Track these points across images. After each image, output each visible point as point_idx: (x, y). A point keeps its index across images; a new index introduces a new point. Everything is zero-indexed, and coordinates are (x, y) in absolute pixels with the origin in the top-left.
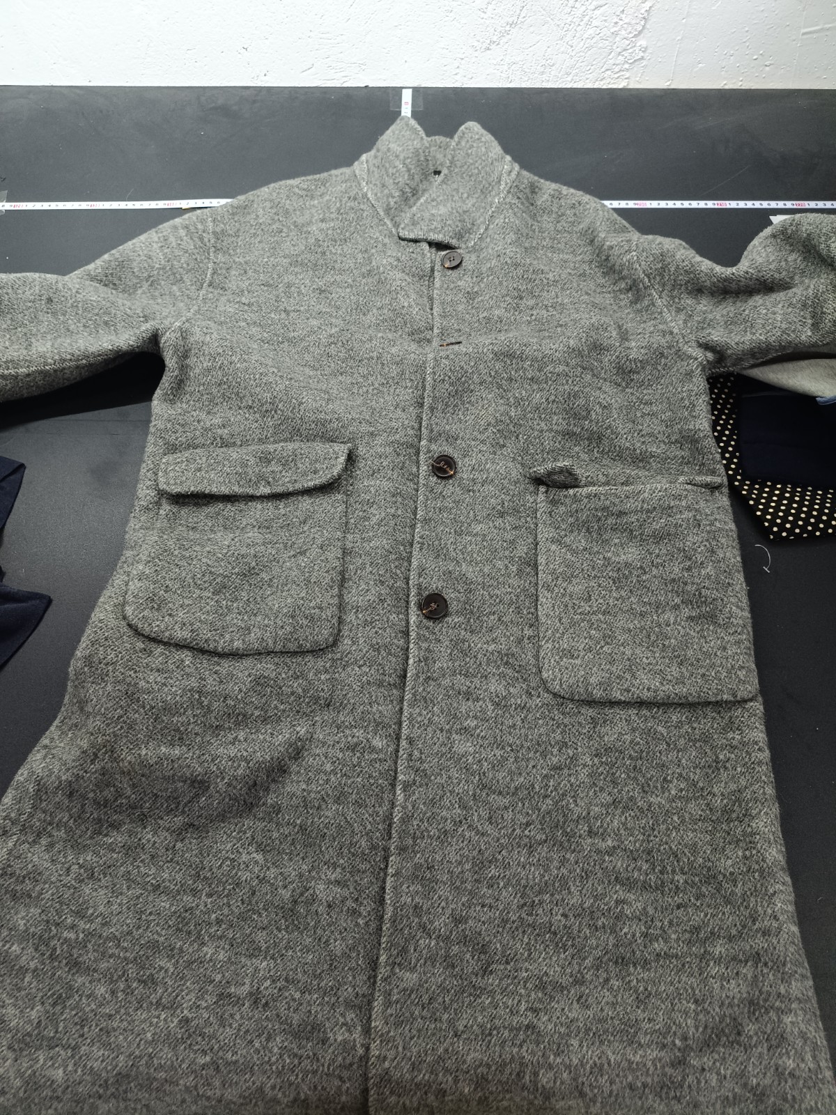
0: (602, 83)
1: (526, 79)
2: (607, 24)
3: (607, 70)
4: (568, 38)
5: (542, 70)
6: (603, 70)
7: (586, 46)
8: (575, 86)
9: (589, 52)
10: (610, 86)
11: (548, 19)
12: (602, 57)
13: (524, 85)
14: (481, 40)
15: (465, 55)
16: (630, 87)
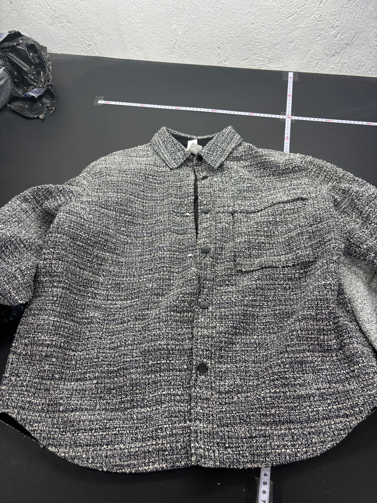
5: (358, 67)
14: (331, 51)
15: (321, 58)
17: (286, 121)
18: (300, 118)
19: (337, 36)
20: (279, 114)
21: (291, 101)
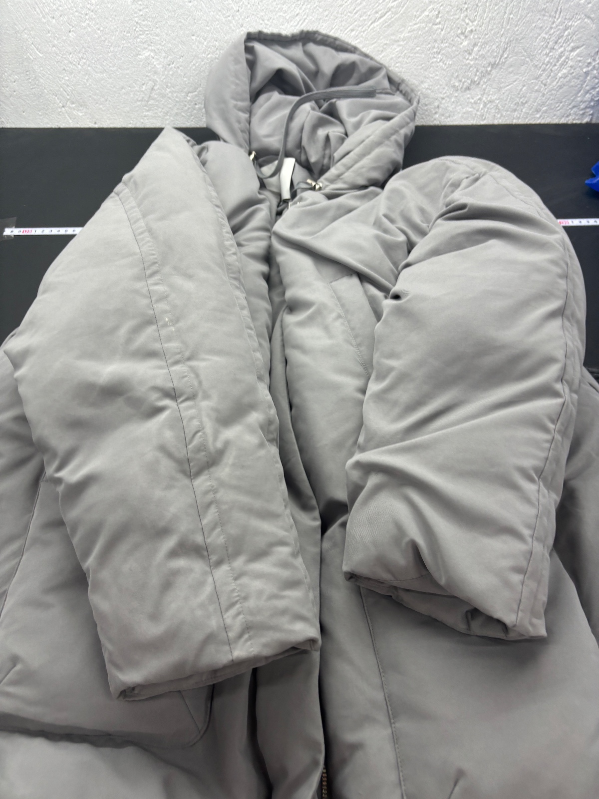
0: (567, 119)
1: (499, 116)
2: (580, 64)
3: (574, 107)
4: (542, 78)
5: (515, 107)
6: (570, 107)
7: (559, 84)
8: (543, 122)
9: (561, 91)
10: (574, 122)
11: (527, 59)
12: (572, 95)
13: (496, 122)
14: (463, 80)
15: (445, 95)
16: (594, 121)
19: (472, 50)
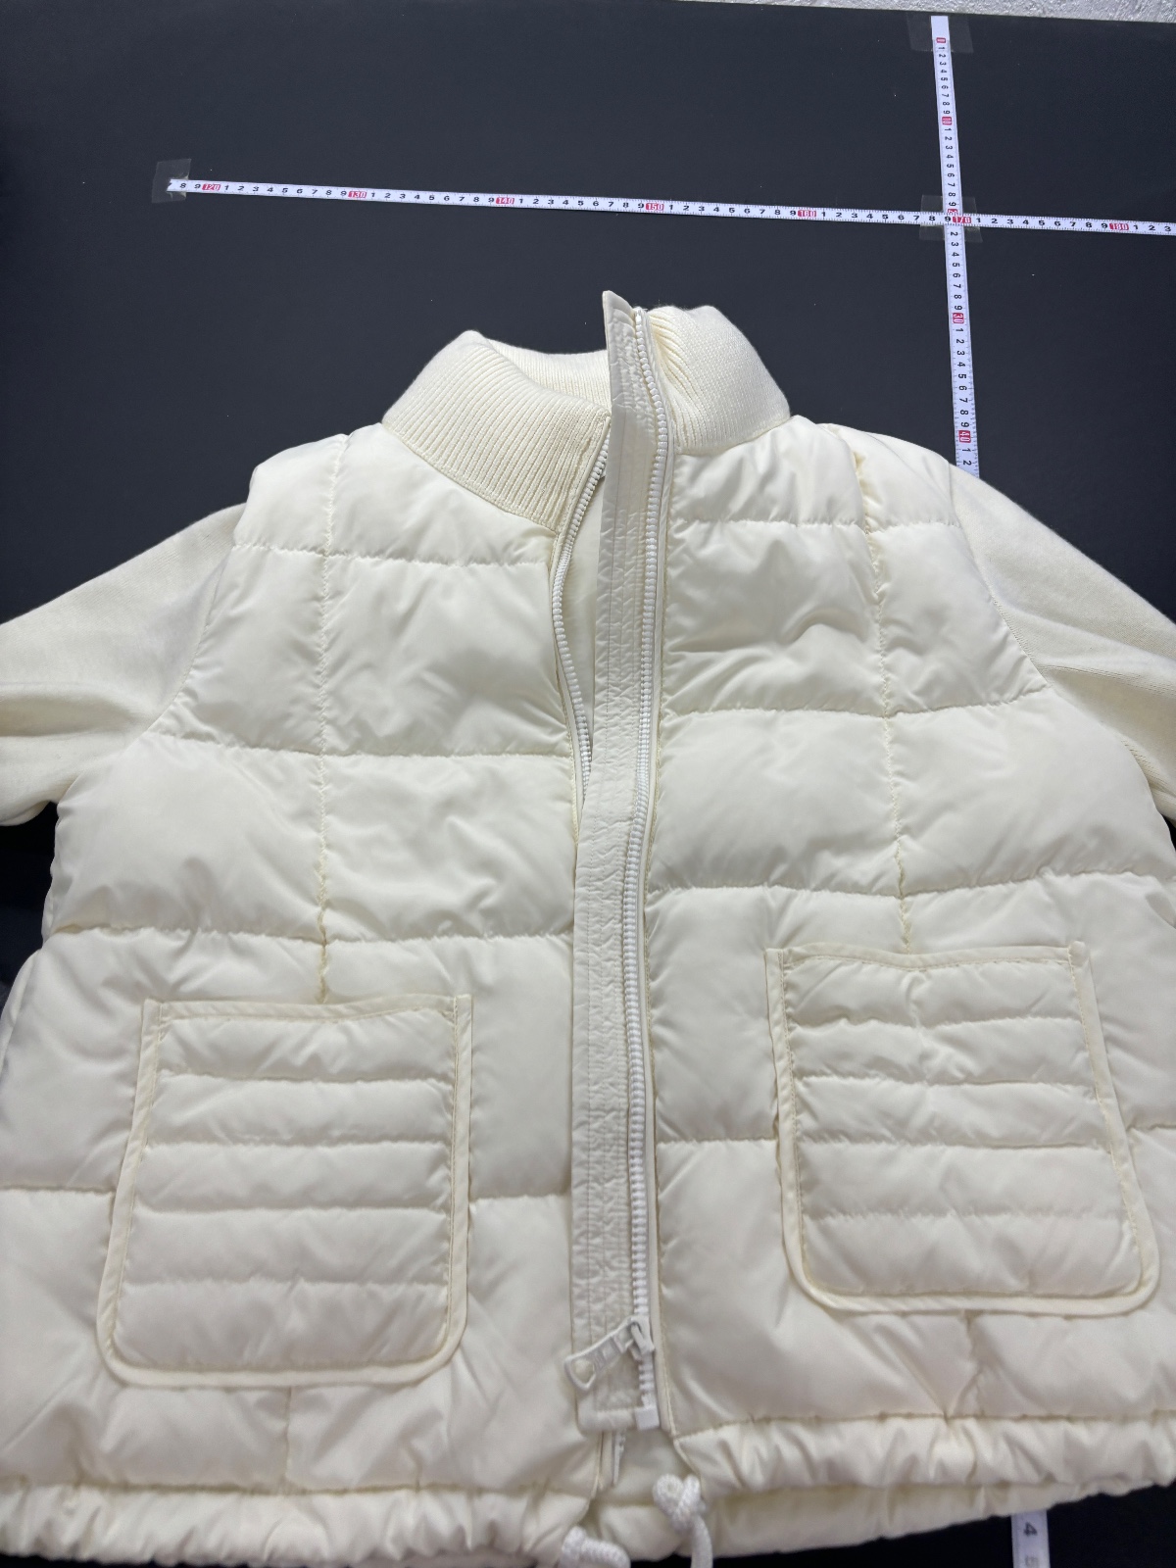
17: (949, 239)
18: (1003, 221)
20: (915, 207)
21: (955, 143)
